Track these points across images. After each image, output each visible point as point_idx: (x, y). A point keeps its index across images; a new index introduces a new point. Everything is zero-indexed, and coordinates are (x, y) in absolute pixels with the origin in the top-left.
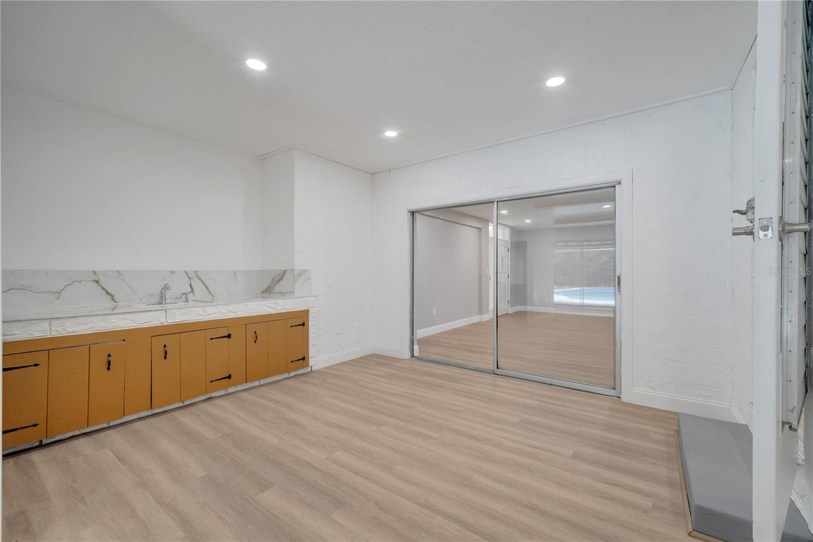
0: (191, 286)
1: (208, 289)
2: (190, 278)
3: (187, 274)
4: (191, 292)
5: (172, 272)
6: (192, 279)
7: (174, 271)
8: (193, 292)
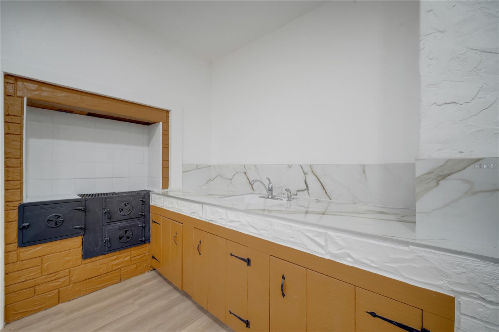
0: (306, 182)
1: (324, 188)
2: (305, 174)
3: (302, 168)
4: (305, 190)
5: (290, 166)
6: (307, 174)
7: (291, 165)
8: (308, 190)
